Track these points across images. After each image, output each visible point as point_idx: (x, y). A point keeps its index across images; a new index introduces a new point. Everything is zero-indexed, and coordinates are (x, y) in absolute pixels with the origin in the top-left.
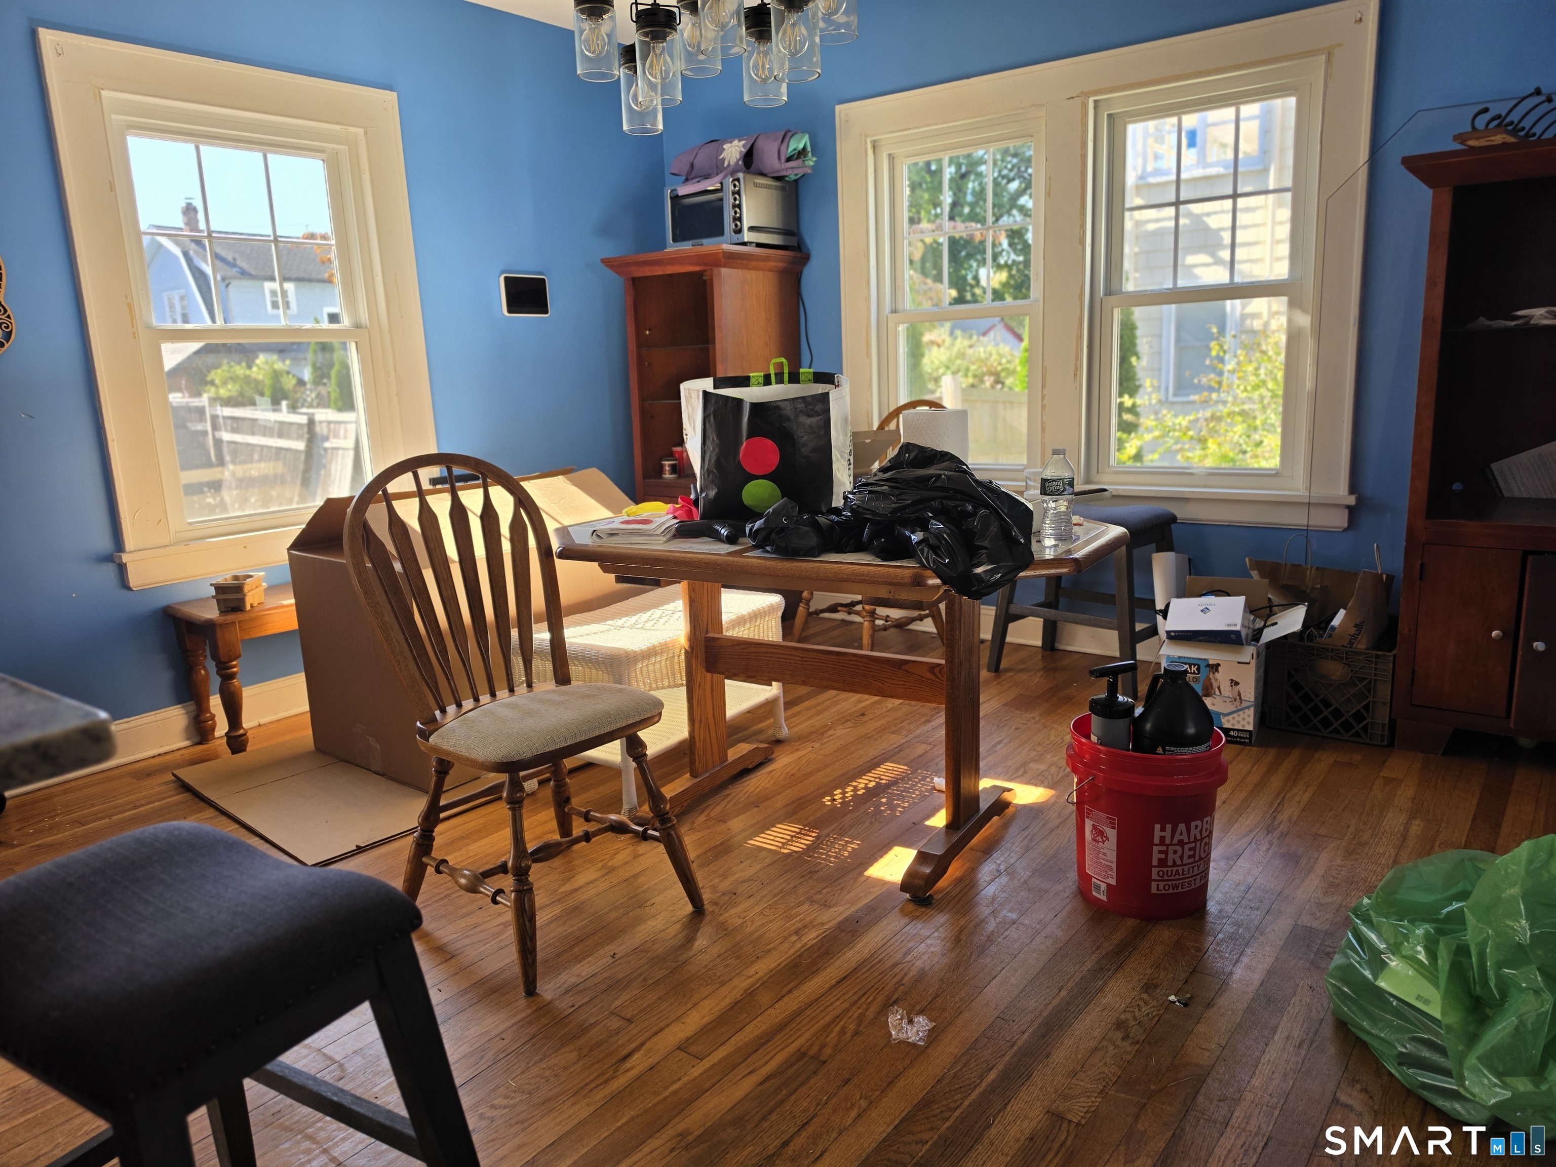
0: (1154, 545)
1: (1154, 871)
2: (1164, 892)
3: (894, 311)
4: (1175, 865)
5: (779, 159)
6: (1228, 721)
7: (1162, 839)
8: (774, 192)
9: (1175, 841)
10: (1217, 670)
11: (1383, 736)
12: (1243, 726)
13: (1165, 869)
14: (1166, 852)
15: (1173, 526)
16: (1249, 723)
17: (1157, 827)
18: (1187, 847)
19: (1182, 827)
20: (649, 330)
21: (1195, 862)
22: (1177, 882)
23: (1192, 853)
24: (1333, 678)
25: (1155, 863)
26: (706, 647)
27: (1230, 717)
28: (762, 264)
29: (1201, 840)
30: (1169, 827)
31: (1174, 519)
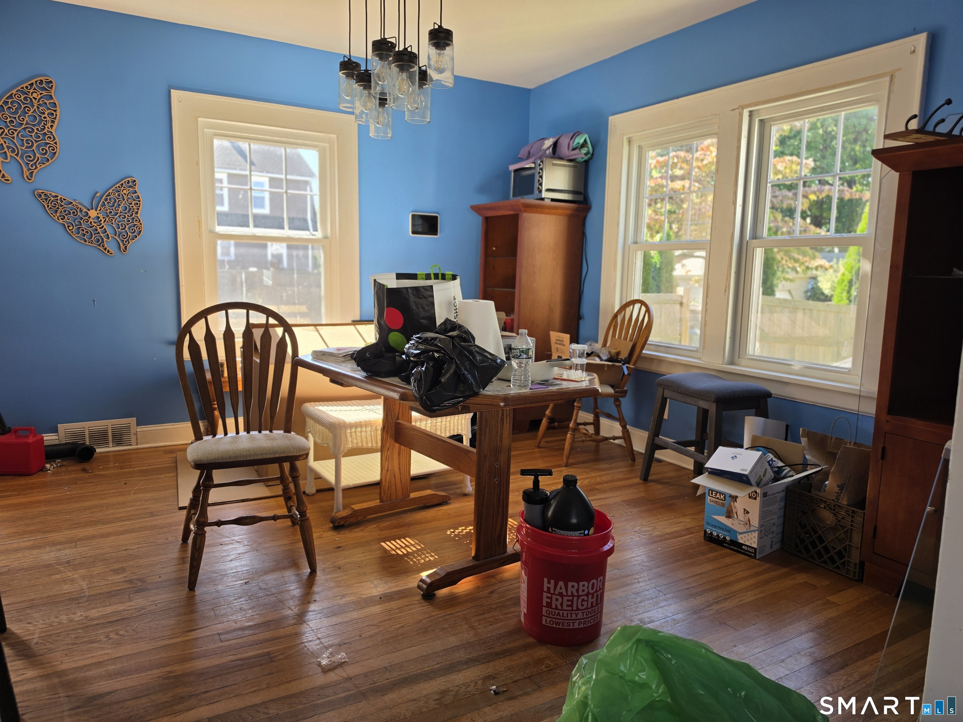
0: (754, 410)
1: (544, 609)
2: (549, 625)
3: (636, 243)
4: (556, 608)
5: (569, 149)
6: (742, 538)
7: (549, 588)
8: (572, 169)
9: (557, 592)
10: (736, 501)
11: (855, 572)
12: (751, 544)
13: (551, 610)
14: (551, 598)
15: (768, 399)
16: (754, 542)
17: (546, 580)
18: (565, 598)
19: (561, 584)
20: (496, 247)
21: (572, 610)
22: (559, 621)
23: (570, 603)
24: (827, 522)
25: (544, 604)
26: (396, 427)
27: (743, 536)
28: (553, 211)
29: (578, 597)
30: (552, 582)
31: (769, 395)
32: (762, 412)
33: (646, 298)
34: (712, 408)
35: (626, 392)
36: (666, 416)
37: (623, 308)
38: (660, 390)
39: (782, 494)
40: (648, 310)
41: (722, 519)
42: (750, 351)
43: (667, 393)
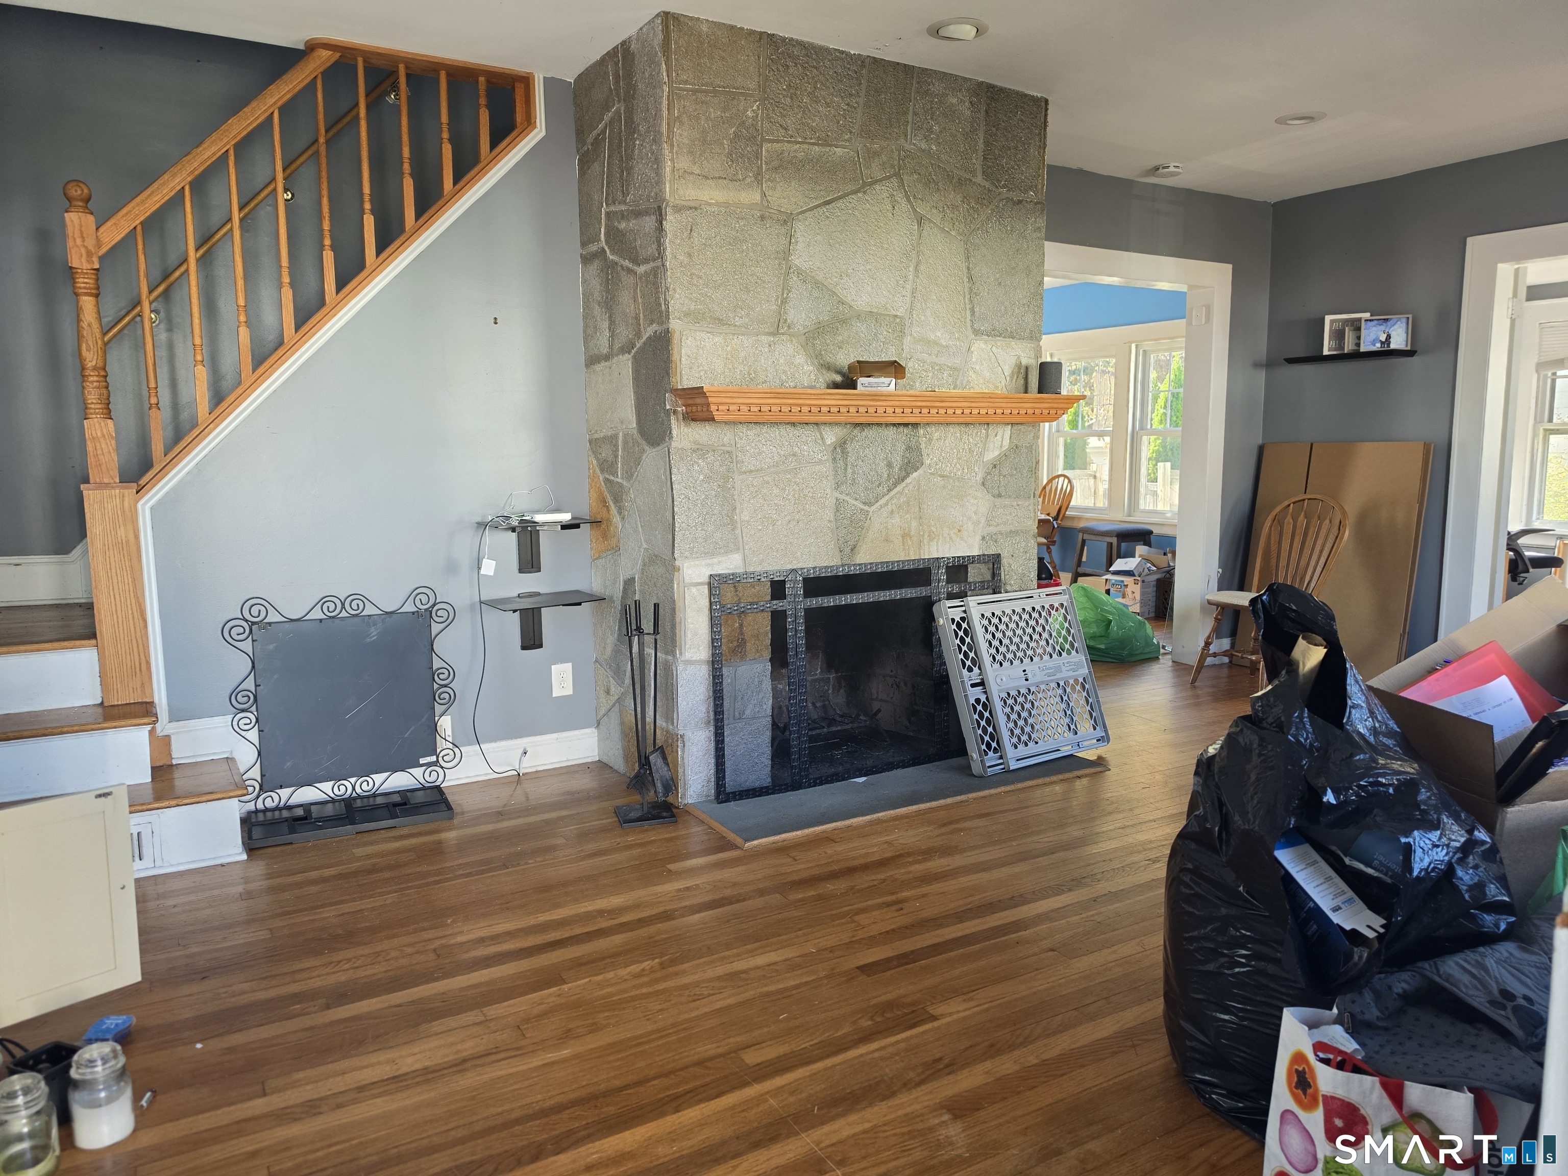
0: (1143, 540)
10: (1127, 586)
15: (1152, 535)
31: (1151, 532)
32: (1148, 543)
33: (1068, 473)
34: (1114, 540)
35: (1055, 542)
36: (1084, 559)
37: (1050, 481)
38: (1081, 534)
39: (1155, 583)
40: (1070, 481)
41: (1120, 600)
42: (1142, 507)
43: (1086, 537)
